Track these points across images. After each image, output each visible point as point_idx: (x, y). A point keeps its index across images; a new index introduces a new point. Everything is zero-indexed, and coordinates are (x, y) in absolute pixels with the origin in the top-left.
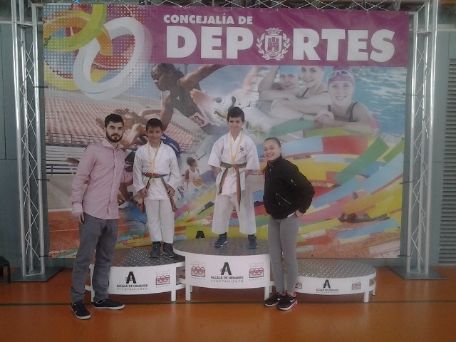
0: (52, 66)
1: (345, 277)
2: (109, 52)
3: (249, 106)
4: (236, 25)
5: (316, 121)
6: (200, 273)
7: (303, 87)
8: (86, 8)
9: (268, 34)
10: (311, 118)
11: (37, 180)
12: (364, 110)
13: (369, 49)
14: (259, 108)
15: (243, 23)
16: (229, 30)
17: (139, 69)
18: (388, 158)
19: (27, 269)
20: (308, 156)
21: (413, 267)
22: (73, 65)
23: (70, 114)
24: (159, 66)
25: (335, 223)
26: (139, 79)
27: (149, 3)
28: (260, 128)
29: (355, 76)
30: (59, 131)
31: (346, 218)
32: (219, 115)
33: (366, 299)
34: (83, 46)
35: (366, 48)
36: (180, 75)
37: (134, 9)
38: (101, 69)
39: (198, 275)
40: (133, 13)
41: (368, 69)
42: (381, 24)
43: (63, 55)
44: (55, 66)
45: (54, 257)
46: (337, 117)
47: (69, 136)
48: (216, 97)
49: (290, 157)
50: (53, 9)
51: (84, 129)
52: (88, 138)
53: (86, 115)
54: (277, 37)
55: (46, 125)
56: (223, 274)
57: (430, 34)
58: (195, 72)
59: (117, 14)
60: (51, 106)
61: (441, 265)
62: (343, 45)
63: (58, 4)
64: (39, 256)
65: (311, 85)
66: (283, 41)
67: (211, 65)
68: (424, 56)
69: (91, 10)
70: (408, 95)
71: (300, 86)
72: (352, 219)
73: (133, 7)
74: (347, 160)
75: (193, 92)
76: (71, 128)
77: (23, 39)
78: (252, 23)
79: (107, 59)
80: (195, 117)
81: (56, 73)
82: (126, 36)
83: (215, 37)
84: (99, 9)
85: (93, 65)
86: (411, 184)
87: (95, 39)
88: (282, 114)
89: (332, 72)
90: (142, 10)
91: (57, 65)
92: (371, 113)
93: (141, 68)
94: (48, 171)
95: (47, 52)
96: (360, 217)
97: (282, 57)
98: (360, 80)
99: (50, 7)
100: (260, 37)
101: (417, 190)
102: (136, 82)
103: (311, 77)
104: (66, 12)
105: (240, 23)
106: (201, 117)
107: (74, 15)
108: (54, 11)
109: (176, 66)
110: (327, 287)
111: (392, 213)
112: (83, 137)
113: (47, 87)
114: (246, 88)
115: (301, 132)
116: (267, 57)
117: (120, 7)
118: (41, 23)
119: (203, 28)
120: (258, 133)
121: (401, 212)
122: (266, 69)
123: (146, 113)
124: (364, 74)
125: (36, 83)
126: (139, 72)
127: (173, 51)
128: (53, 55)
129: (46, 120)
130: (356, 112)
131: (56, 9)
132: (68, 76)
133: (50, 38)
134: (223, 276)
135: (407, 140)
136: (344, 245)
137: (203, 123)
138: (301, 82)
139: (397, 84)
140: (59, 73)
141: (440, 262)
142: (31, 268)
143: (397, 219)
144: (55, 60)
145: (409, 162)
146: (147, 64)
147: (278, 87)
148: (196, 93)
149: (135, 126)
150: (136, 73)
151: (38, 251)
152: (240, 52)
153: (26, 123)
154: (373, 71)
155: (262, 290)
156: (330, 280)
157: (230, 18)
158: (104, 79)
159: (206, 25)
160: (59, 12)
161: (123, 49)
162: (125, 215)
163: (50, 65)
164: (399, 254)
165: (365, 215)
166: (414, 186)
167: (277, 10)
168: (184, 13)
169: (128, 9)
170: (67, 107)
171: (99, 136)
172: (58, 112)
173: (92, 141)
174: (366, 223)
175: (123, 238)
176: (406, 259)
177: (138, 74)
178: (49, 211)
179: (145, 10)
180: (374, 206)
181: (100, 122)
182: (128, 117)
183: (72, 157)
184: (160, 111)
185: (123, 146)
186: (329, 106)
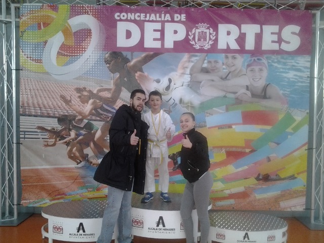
0: (26, 54)
2: (71, 42)
3: (182, 86)
4: (173, 21)
5: (237, 99)
6: (139, 224)
7: (226, 71)
8: (54, 8)
9: (198, 29)
10: (232, 96)
11: (13, 143)
13: (280, 41)
14: (191, 88)
15: (178, 19)
16: (166, 24)
17: (95, 56)
18: (296, 129)
19: (3, 214)
21: (317, 218)
22: (43, 53)
23: (40, 91)
24: (110, 54)
25: (252, 181)
26: (95, 64)
28: (191, 104)
29: (269, 63)
30: (31, 105)
31: (261, 177)
34: (51, 37)
35: (277, 40)
36: (127, 61)
37: (92, 8)
38: (64, 55)
39: (137, 226)
40: (91, 12)
41: (279, 57)
42: (289, 20)
43: (35, 45)
44: (29, 53)
45: (24, 205)
46: (254, 95)
47: (38, 109)
48: (156, 78)
49: (215, 127)
51: (50, 103)
52: (53, 110)
53: (53, 92)
54: (205, 31)
55: (21, 99)
56: (158, 226)
58: (139, 59)
59: (78, 12)
60: (25, 85)
62: (259, 38)
63: (31, 4)
64: (13, 205)
65: (233, 69)
66: (210, 34)
67: (152, 53)
69: (58, 9)
70: (312, 77)
71: (224, 71)
72: (266, 178)
73: (90, 7)
74: (262, 130)
75: (137, 74)
76: (40, 102)
78: (185, 20)
79: (69, 48)
81: (29, 58)
82: (85, 30)
83: (155, 30)
85: (58, 53)
86: (314, 150)
87: (61, 31)
88: (209, 92)
90: (98, 10)
91: (30, 52)
92: (281, 92)
93: (96, 55)
94: (21, 136)
95: (23, 44)
96: (273, 177)
97: (210, 47)
99: (26, 7)
100: (191, 32)
101: (319, 155)
102: (92, 66)
103: (232, 63)
104: (38, 11)
105: (176, 19)
107: (45, 13)
108: (29, 9)
109: (124, 53)
110: (246, 239)
112: (50, 110)
113: (22, 70)
114: (180, 71)
115: (224, 107)
116: (197, 47)
117: (80, 7)
118: (17, 20)
119: (146, 24)
120: (190, 108)
121: (305, 174)
122: (196, 56)
123: (100, 91)
124: (276, 61)
125: (13, 66)
126: (95, 59)
127: (122, 42)
128: (28, 44)
129: (21, 96)
130: (269, 91)
131: (30, 8)
132: (39, 61)
133: (25, 31)
134: (158, 228)
135: (311, 115)
136: (259, 200)
138: (224, 67)
139: (303, 69)
140: (32, 59)
142: (7, 214)
143: (302, 179)
144: (26, 48)
145: (313, 132)
146: (101, 52)
148: (140, 75)
149: (91, 101)
150: (92, 59)
151: (12, 201)
152: (175, 42)
153: (6, 98)
154: (283, 58)
157: (168, 16)
158: (67, 64)
159: (149, 21)
160: (33, 11)
161: (82, 41)
162: (82, 172)
163: (25, 52)
164: (304, 208)
165: (276, 175)
166: (317, 151)
167: (206, 9)
168: (131, 11)
169: (87, 8)
170: (37, 86)
171: (62, 108)
172: (30, 90)
173: (56, 113)
174: (278, 182)
175: (80, 191)
176: (311, 212)
177: (94, 60)
178: (22, 168)
179: (100, 9)
180: (284, 168)
181: (63, 97)
182: (85, 93)
183: (40, 125)
184: (110, 89)
185: (81, 117)
186: (247, 86)
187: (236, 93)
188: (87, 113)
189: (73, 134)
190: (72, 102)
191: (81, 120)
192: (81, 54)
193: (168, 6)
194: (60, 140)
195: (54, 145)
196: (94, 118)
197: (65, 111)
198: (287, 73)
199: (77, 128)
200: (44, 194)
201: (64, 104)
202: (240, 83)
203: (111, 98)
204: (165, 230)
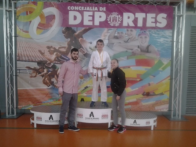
0: (20, 28)
1: (143, 119)
2: (44, 22)
4: (99, 11)
5: (133, 52)
6: (81, 116)
7: (127, 38)
8: (35, 3)
9: (112, 15)
10: (131, 51)
11: (13, 75)
12: (153, 48)
13: (156, 22)
14: (108, 47)
15: (102, 10)
16: (96, 13)
18: (164, 69)
19: (9, 113)
20: (129, 67)
21: (174, 115)
22: (29, 27)
23: (28, 48)
24: (65, 28)
25: (140, 96)
26: (57, 33)
27: (62, 1)
29: (150, 33)
30: (23, 55)
31: (145, 94)
32: (91, 49)
33: (152, 129)
34: (33, 19)
35: (154, 21)
36: (74, 32)
38: (41, 29)
40: (55, 6)
41: (155, 30)
42: (161, 11)
43: (25, 23)
44: (21, 28)
45: (20, 108)
46: (142, 51)
47: (27, 57)
49: (122, 67)
50: (21, 3)
51: (33, 54)
52: (35, 58)
53: (34, 48)
54: (116, 16)
55: (17, 52)
56: (90, 117)
57: (182, 16)
58: (81, 31)
59: (48, 6)
60: (19, 44)
61: (186, 115)
62: (145, 20)
63: (23, 1)
64: (14, 108)
65: (131, 37)
66: (119, 18)
67: (88, 28)
68: (180, 25)
69: (37, 4)
70: (173, 42)
72: (148, 94)
73: (55, 3)
74: (146, 69)
76: (28, 54)
77: (8, 16)
78: (105, 10)
79: (43, 25)
80: (81, 50)
81: (22, 30)
82: (51, 15)
83: (89, 16)
84: (40, 4)
85: (37, 27)
86: (173, 80)
87: (38, 16)
88: (118, 49)
89: (140, 31)
90: (59, 4)
92: (157, 49)
93: (58, 29)
94: (18, 72)
95: (18, 21)
96: (151, 94)
97: (118, 25)
98: (152, 35)
99: (19, 3)
100: (109, 16)
101: (176, 83)
102: (56, 35)
103: (130, 33)
104: (26, 5)
105: (100, 10)
106: (83, 50)
107: (30, 6)
109: (73, 28)
110: (135, 123)
111: (165, 92)
112: (33, 58)
113: (18, 36)
114: (103, 38)
115: (126, 57)
116: (112, 25)
117: (49, 3)
118: (16, 9)
121: (169, 92)
122: (111, 30)
123: (60, 48)
124: (154, 32)
125: (13, 35)
127: (71, 22)
128: (21, 23)
129: (17, 50)
130: (150, 48)
131: (22, 4)
132: (27, 32)
133: (19, 16)
134: (90, 118)
135: (172, 61)
136: (144, 105)
137: (84, 52)
138: (126, 35)
139: (168, 37)
141: (186, 114)
142: (11, 113)
143: (167, 95)
144: (21, 25)
145: (173, 70)
146: (60, 27)
147: (116, 38)
148: (81, 39)
149: (55, 53)
151: (13, 106)
152: (100, 22)
153: (9, 52)
154: (157, 31)
155: (107, 124)
156: (136, 120)
157: (96, 8)
158: (42, 33)
159: (86, 11)
160: (23, 5)
161: (50, 21)
162: (50, 91)
163: (19, 27)
164: (168, 110)
165: (153, 93)
166: (175, 81)
167: (116, 5)
168: (77, 6)
169: (53, 4)
170: (26, 45)
171: (40, 57)
172: (22, 47)
173: (36, 59)
174: (154, 96)
175: (50, 101)
176: (171, 112)
177: (56, 31)
178: (18, 89)
179: (60, 4)
180: (157, 89)
181: (40, 51)
182: (52, 49)
183: (28, 66)
184: (65, 47)
185: (50, 62)
186: (138, 46)
187: (133, 49)
188: (53, 60)
189: (45, 71)
190: (45, 54)
191: (50, 64)
192: (50, 28)
193: (97, 2)
194: (38, 74)
195: (35, 76)
196: (56, 62)
197: (41, 59)
198: (160, 39)
199: (48, 68)
200: (30, 102)
201: (41, 55)
202: (135, 44)
203: (66, 52)
204: (94, 118)
